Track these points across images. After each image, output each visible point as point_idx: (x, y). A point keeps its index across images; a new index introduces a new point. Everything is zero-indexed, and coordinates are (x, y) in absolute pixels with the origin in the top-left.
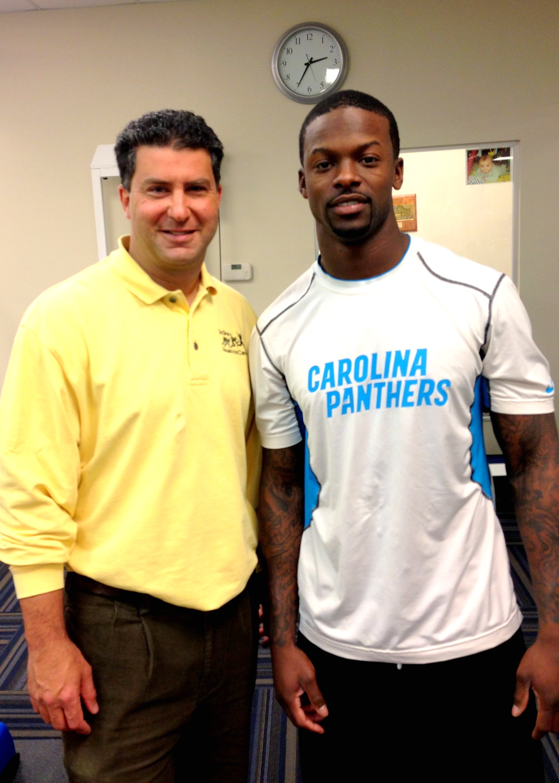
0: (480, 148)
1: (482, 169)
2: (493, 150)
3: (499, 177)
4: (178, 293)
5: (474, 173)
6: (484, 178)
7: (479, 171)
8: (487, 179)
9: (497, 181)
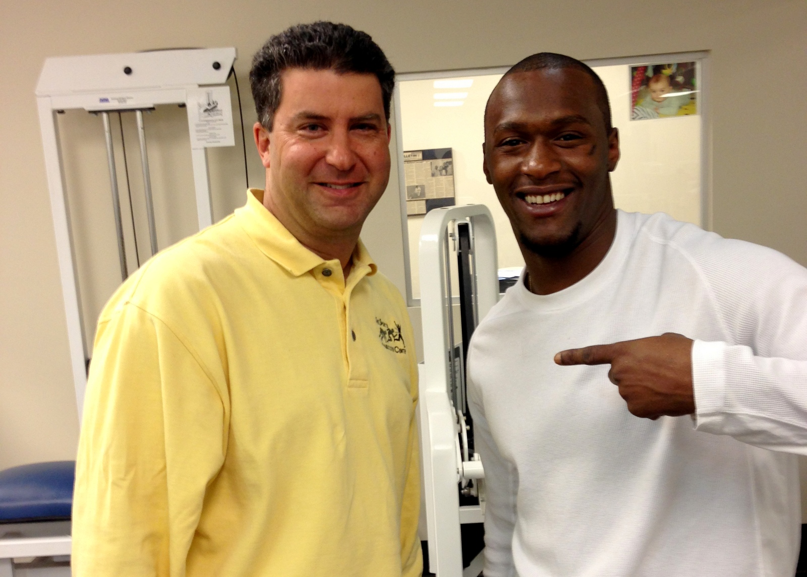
0: (650, 62)
1: (654, 95)
2: (669, 66)
3: (680, 107)
4: (334, 264)
5: (642, 102)
6: (656, 109)
7: (648, 99)
8: (661, 111)
9: (677, 114)
